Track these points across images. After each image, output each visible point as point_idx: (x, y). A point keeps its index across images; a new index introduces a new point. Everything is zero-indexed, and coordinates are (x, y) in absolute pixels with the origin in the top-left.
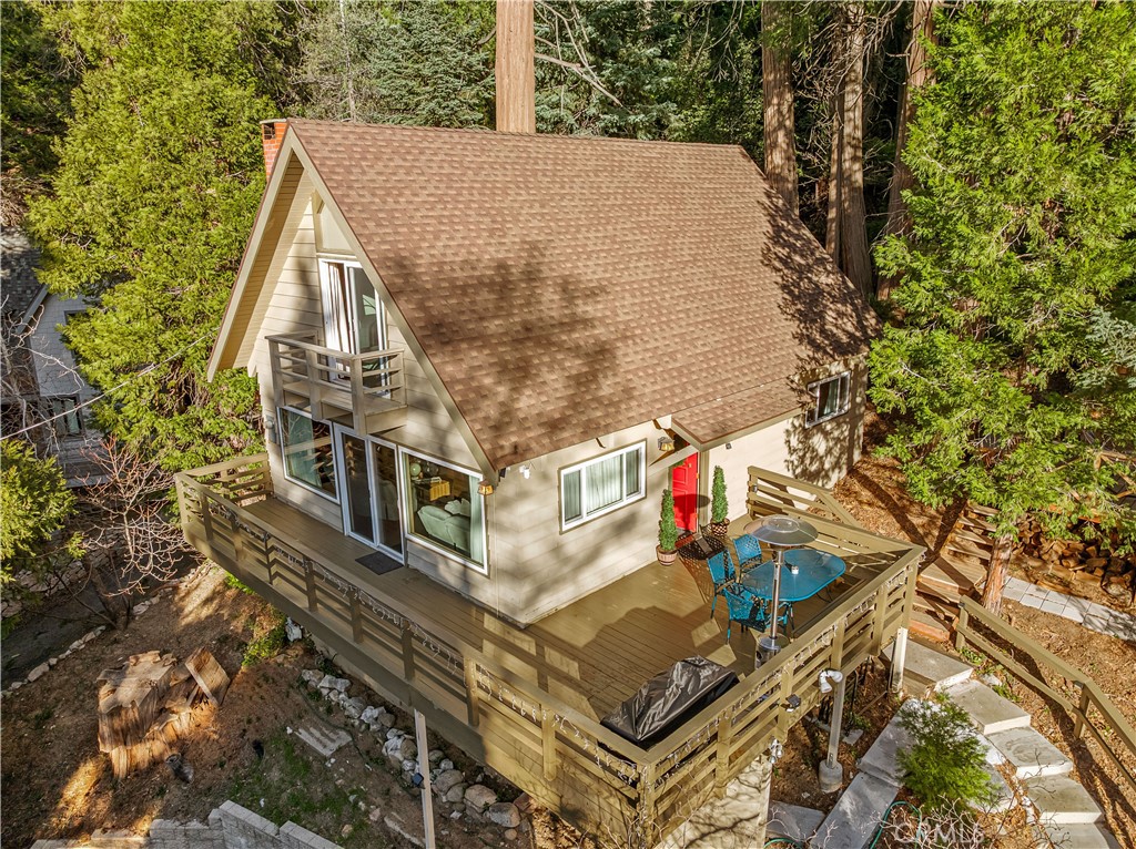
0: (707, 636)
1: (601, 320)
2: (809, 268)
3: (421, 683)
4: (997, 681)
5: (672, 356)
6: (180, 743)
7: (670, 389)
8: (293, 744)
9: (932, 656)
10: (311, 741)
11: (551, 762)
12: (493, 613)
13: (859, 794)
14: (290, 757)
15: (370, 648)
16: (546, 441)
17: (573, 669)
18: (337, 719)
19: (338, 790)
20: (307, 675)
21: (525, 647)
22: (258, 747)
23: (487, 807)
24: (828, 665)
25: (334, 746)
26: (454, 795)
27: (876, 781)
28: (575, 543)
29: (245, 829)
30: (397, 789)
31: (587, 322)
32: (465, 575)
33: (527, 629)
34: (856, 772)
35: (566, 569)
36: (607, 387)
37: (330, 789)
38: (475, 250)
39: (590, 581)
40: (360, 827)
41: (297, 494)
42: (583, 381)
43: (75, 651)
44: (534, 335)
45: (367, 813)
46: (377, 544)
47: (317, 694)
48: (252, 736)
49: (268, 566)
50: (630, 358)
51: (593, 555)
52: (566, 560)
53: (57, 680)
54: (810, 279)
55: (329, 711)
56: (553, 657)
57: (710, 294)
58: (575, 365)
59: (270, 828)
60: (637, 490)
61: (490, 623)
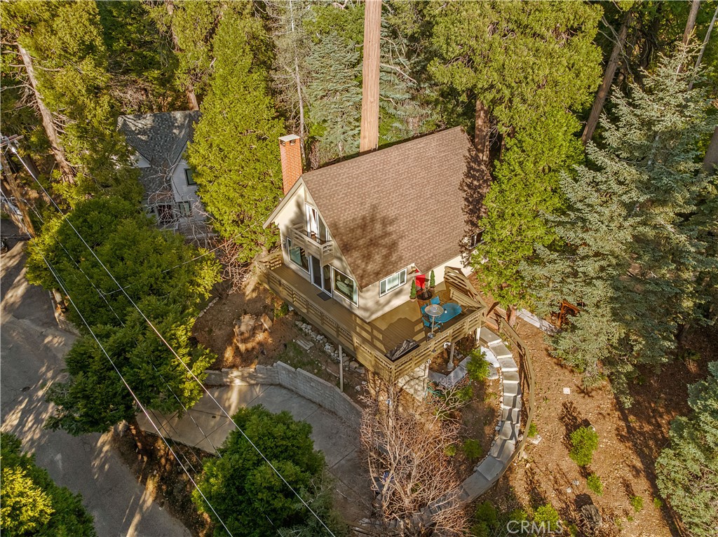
0: (419, 329)
1: (395, 231)
2: (479, 186)
3: (341, 339)
4: (507, 344)
5: (417, 241)
6: (260, 343)
7: (415, 254)
8: (296, 344)
9: (491, 334)
10: (301, 345)
11: (373, 363)
12: (359, 317)
13: (456, 372)
14: (295, 349)
15: (326, 327)
16: (375, 278)
17: (380, 337)
18: (309, 338)
19: (312, 360)
20: (297, 323)
21: (367, 329)
22: (285, 346)
23: (356, 368)
24: (447, 341)
25: (309, 347)
26: (347, 363)
27: (462, 369)
28: (382, 300)
29: (285, 369)
30: (329, 361)
31: (390, 234)
32: (350, 306)
33: (369, 323)
34: (458, 366)
35: (380, 307)
36: (394, 258)
37: (309, 359)
38: (356, 213)
39: (387, 309)
40: (319, 370)
41: (293, 266)
42: (386, 257)
43: (211, 307)
44: (373, 243)
45: (321, 367)
46: (322, 289)
47: (301, 329)
48: (282, 342)
49: (293, 298)
50: (402, 245)
51: (389, 302)
52: (380, 305)
53: (209, 317)
54: (478, 192)
55: (306, 335)
56: (375, 333)
57: (434, 211)
58: (384, 251)
59: (293, 369)
60: (404, 281)
61: (358, 321)
